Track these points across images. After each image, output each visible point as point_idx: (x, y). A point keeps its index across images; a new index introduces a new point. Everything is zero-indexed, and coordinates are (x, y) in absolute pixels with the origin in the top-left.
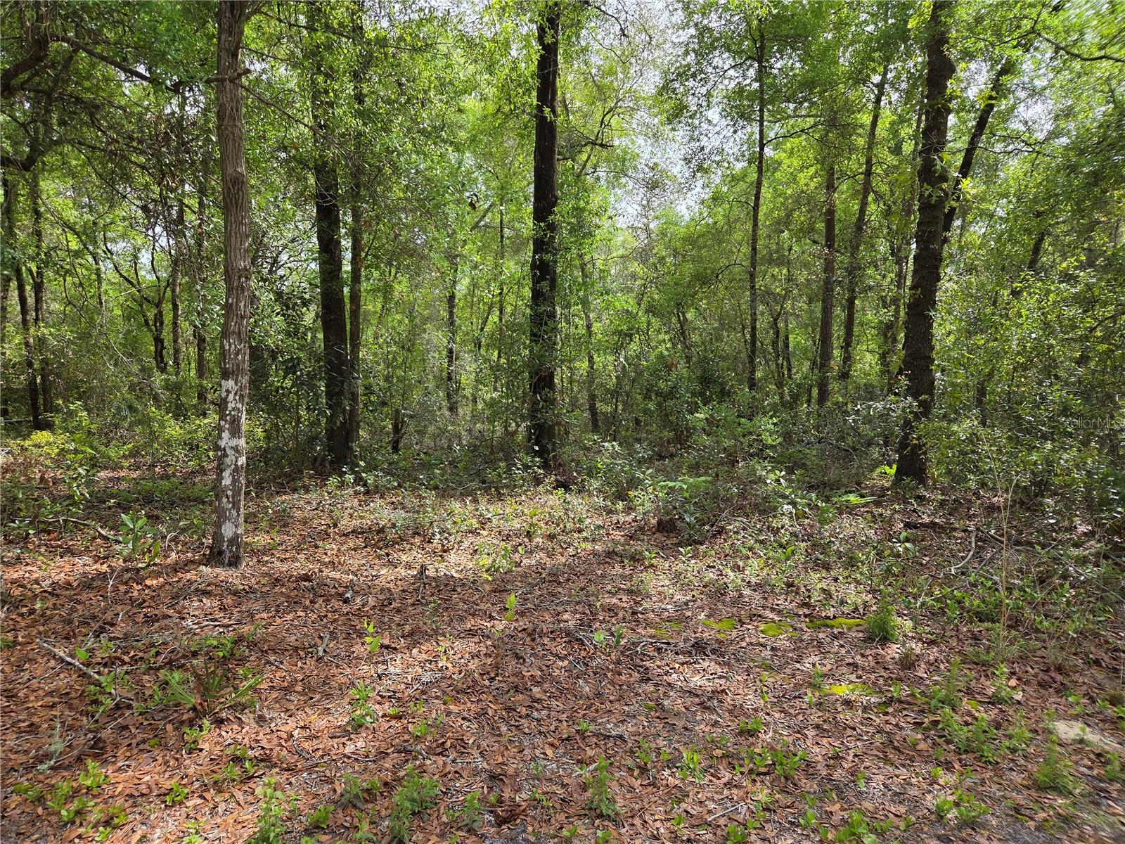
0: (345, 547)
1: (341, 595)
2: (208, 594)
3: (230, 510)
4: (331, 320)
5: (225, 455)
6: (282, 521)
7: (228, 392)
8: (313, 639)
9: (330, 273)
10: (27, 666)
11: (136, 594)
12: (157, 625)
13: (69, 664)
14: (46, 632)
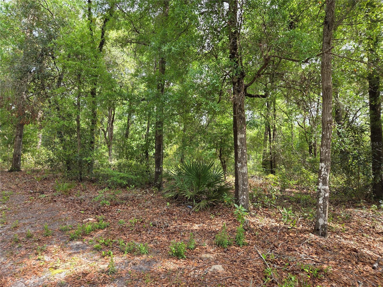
0: (378, 239)
1: (372, 264)
2: (312, 245)
3: (322, 214)
4: (375, 138)
5: (320, 192)
6: (347, 220)
7: (322, 167)
8: (355, 282)
9: (375, 118)
10: (250, 254)
11: (286, 238)
12: (291, 252)
13: (261, 258)
14: (257, 243)
